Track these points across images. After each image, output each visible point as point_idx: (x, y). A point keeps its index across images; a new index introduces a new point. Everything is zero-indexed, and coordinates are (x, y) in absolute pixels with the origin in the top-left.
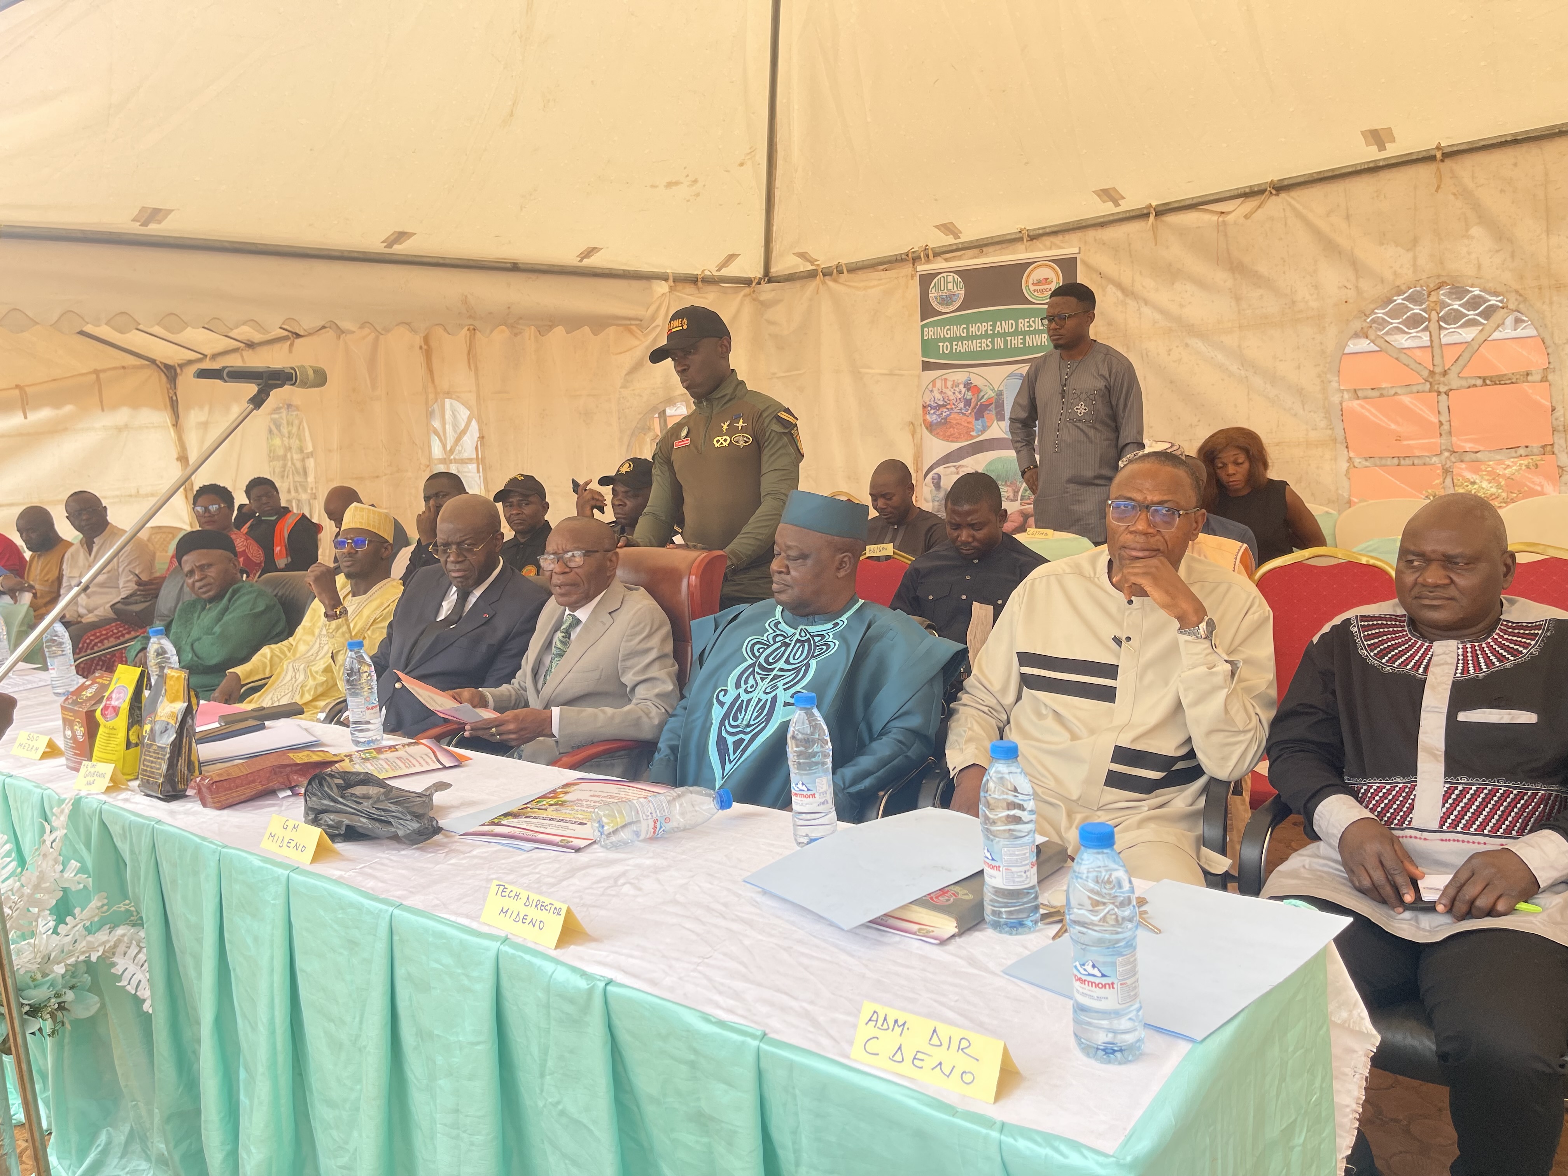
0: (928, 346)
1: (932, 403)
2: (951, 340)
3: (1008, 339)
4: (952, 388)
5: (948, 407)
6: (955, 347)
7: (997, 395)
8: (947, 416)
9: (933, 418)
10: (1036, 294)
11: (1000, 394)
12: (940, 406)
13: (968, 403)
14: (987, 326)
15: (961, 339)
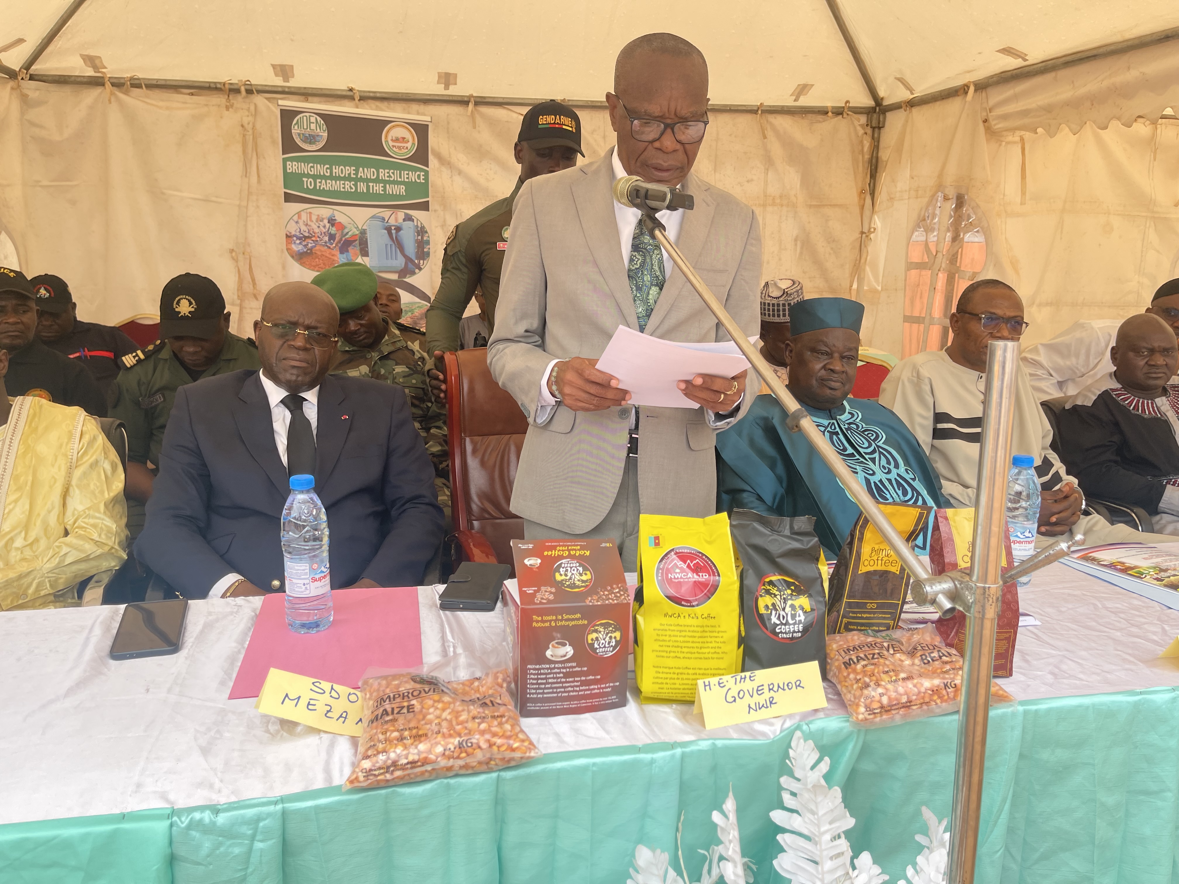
0: (290, 179)
1: (298, 234)
2: (315, 177)
3: (371, 184)
4: (317, 221)
5: (313, 239)
6: (318, 184)
7: (361, 233)
8: (312, 247)
9: (297, 247)
10: (394, 149)
11: (363, 232)
12: (306, 237)
13: (332, 237)
14: (349, 170)
15: (324, 177)
